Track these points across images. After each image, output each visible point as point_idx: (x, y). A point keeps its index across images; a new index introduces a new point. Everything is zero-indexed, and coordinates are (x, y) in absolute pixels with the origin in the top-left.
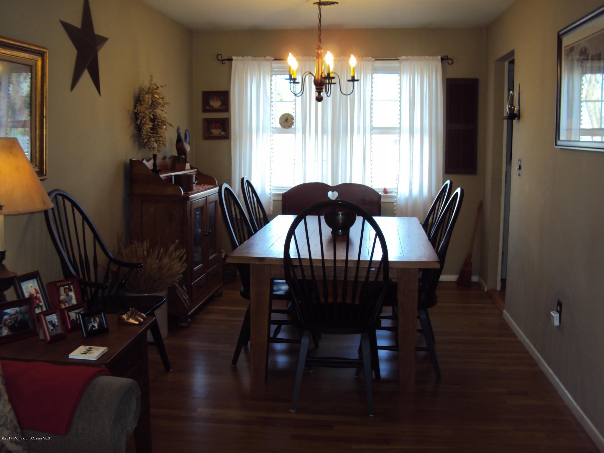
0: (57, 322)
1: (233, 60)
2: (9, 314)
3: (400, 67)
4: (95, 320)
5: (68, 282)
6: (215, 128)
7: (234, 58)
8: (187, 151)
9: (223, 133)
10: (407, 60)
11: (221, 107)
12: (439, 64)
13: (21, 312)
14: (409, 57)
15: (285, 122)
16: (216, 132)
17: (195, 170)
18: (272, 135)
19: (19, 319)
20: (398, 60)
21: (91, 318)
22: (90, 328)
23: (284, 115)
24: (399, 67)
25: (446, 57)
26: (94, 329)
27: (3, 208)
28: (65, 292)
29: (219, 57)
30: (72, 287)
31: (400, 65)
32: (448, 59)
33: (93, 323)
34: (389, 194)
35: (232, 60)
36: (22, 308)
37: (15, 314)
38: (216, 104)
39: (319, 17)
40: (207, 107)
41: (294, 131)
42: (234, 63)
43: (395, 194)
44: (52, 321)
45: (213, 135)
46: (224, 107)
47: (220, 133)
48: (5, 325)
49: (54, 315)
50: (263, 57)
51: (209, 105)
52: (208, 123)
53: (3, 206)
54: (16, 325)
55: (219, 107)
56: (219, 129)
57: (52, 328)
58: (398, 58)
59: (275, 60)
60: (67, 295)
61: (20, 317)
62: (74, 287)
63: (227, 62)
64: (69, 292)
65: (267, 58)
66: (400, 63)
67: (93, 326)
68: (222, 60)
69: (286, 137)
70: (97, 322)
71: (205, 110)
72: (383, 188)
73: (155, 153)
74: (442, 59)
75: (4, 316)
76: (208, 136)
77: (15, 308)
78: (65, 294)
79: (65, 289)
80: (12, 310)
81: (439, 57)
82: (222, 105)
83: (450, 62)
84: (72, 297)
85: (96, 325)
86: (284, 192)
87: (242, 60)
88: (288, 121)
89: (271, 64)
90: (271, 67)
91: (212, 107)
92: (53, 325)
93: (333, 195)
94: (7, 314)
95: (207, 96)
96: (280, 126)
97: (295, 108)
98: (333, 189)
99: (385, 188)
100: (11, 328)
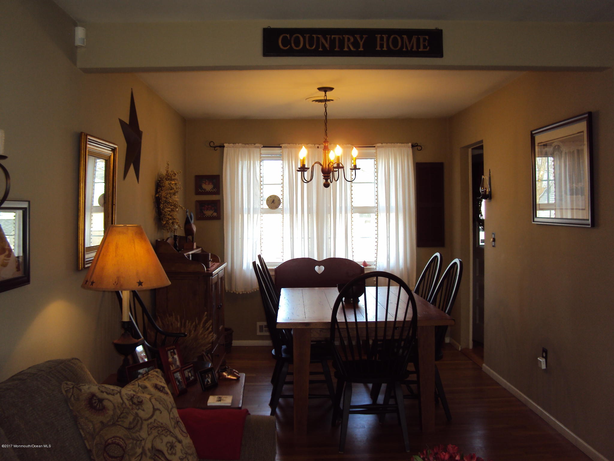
0: (181, 379)
1: (225, 147)
3: (376, 153)
4: (208, 376)
6: (207, 209)
7: (226, 145)
8: (194, 231)
9: (215, 214)
10: (382, 147)
11: (213, 190)
12: (410, 151)
14: (384, 144)
15: (272, 203)
16: (209, 213)
17: (200, 249)
18: (262, 215)
20: (375, 147)
21: (206, 375)
23: (271, 197)
24: (375, 153)
25: (416, 144)
27: (143, 284)
28: (171, 355)
29: (212, 144)
30: (175, 351)
31: (376, 152)
32: (417, 146)
34: (368, 267)
35: (224, 147)
36: (149, 368)
38: (208, 187)
39: (325, 115)
40: (200, 190)
41: (282, 212)
42: (225, 149)
43: (374, 267)
45: (205, 215)
46: (215, 190)
47: (213, 214)
50: (253, 145)
51: (201, 187)
52: (201, 206)
53: (142, 282)
55: (211, 190)
56: (211, 210)
57: (178, 383)
58: (374, 146)
59: (264, 147)
60: (173, 358)
62: (178, 351)
63: (218, 148)
64: (174, 355)
65: (257, 145)
66: (376, 149)
67: (208, 381)
68: (215, 147)
69: (274, 218)
70: (210, 377)
71: (197, 193)
73: (176, 235)
74: (413, 146)
75: (138, 375)
76: (201, 217)
77: (145, 369)
78: (171, 357)
79: (171, 352)
80: (143, 370)
81: (410, 144)
82: (214, 188)
83: (419, 148)
84: (176, 359)
85: (209, 380)
86: (276, 267)
87: (233, 147)
88: (274, 202)
89: (260, 150)
90: (261, 154)
91: (205, 190)
92: (179, 381)
93: (319, 269)
94: (140, 373)
95: (200, 179)
96: (267, 207)
97: (283, 191)
98: (319, 263)
99: (365, 261)
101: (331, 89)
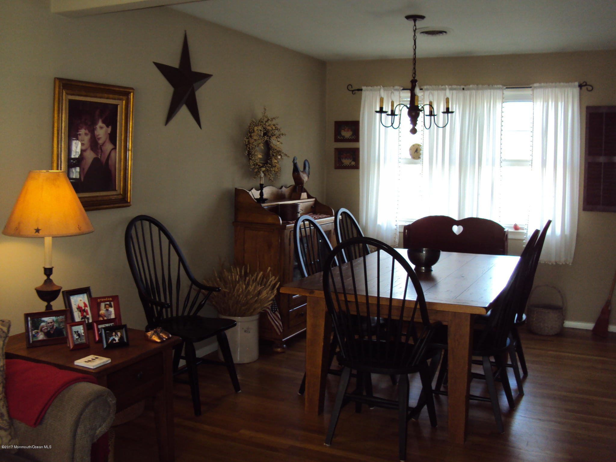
1: (363, 90)
2: (47, 321)
3: (533, 95)
4: (116, 334)
5: (109, 299)
6: (346, 158)
7: (364, 88)
8: (303, 181)
9: (353, 163)
10: (540, 87)
11: (352, 137)
12: (576, 91)
13: (57, 321)
14: (543, 84)
15: (415, 153)
16: (347, 162)
17: (313, 200)
18: (399, 165)
19: (55, 327)
20: (531, 87)
21: (113, 332)
22: (110, 341)
23: (414, 146)
24: (531, 95)
25: (584, 84)
26: (114, 342)
27: (40, 231)
28: (105, 307)
29: (350, 88)
30: (112, 303)
31: (533, 93)
32: (586, 85)
33: (114, 337)
34: (520, 231)
35: (361, 90)
36: (59, 317)
37: (51, 323)
38: (347, 134)
39: (414, 48)
40: (339, 137)
41: (421, 162)
42: (364, 93)
43: (525, 231)
44: (78, 332)
45: (344, 164)
46: (354, 137)
47: (351, 163)
48: (41, 331)
49: (81, 326)
50: (392, 87)
51: (341, 136)
52: (340, 153)
54: (52, 332)
55: (350, 137)
56: (349, 159)
57: (77, 337)
58: (530, 86)
59: (404, 89)
60: (107, 310)
61: (56, 325)
62: (114, 304)
63: (356, 92)
64: (109, 308)
65: (396, 87)
66: (533, 90)
67: (114, 340)
68: (353, 91)
69: (416, 167)
70: (118, 336)
71: (336, 140)
72: (514, 224)
73: (261, 183)
74: (580, 86)
75: (41, 323)
76: (339, 166)
77: (52, 317)
78: (105, 309)
79: (105, 305)
80: (50, 319)
81: (577, 84)
82: (353, 135)
83: (590, 88)
84: (111, 312)
85: (117, 339)
87: (371, 90)
88: (418, 151)
89: (400, 93)
90: (400, 97)
91: (344, 137)
92: (79, 335)
93: (459, 229)
94: (44, 321)
95: (339, 126)
96: (410, 157)
97: (423, 139)
98: (458, 223)
99: (516, 224)
100: (47, 334)
101: (422, 17)
